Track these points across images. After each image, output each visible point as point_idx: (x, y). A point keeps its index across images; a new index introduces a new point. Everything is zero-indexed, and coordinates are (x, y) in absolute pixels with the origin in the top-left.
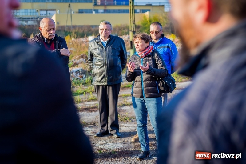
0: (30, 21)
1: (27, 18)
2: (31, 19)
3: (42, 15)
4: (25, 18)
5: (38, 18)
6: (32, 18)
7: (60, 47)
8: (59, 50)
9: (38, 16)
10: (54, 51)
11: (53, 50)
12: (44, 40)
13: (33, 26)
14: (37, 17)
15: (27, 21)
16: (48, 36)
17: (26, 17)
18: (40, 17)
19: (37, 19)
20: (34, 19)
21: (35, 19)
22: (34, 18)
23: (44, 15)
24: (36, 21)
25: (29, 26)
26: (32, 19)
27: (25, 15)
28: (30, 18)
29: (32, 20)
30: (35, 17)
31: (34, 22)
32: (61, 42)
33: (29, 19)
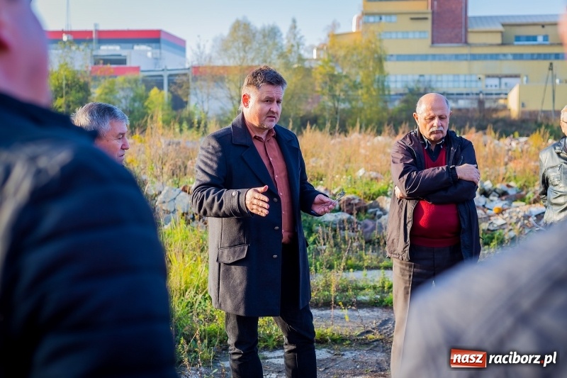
0: (462, 99)
1: (457, 94)
2: (465, 96)
3: (489, 88)
4: (453, 94)
5: (481, 92)
6: (467, 94)
7: (457, 162)
8: (454, 168)
9: (481, 89)
10: (443, 169)
11: (440, 168)
12: (424, 144)
13: (467, 110)
14: (478, 92)
15: (456, 101)
16: (428, 133)
17: (455, 91)
18: (484, 92)
19: (477, 97)
20: (470, 96)
21: (475, 96)
22: (473, 94)
23: (494, 88)
24: (476, 99)
25: (460, 110)
26: (468, 97)
27: (454, 87)
28: (462, 94)
29: (467, 99)
30: (475, 91)
31: (472, 103)
32: (462, 150)
33: (461, 96)
